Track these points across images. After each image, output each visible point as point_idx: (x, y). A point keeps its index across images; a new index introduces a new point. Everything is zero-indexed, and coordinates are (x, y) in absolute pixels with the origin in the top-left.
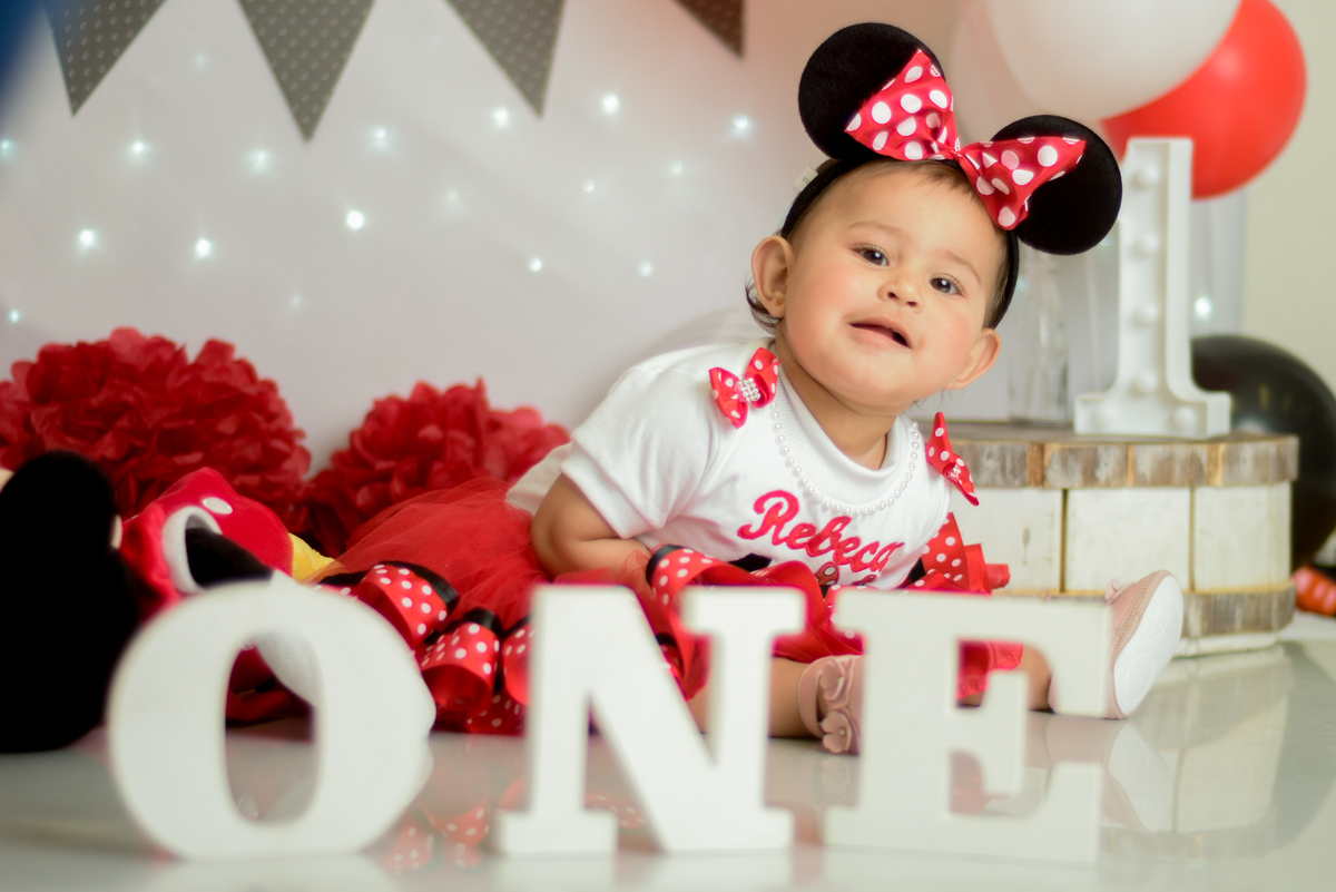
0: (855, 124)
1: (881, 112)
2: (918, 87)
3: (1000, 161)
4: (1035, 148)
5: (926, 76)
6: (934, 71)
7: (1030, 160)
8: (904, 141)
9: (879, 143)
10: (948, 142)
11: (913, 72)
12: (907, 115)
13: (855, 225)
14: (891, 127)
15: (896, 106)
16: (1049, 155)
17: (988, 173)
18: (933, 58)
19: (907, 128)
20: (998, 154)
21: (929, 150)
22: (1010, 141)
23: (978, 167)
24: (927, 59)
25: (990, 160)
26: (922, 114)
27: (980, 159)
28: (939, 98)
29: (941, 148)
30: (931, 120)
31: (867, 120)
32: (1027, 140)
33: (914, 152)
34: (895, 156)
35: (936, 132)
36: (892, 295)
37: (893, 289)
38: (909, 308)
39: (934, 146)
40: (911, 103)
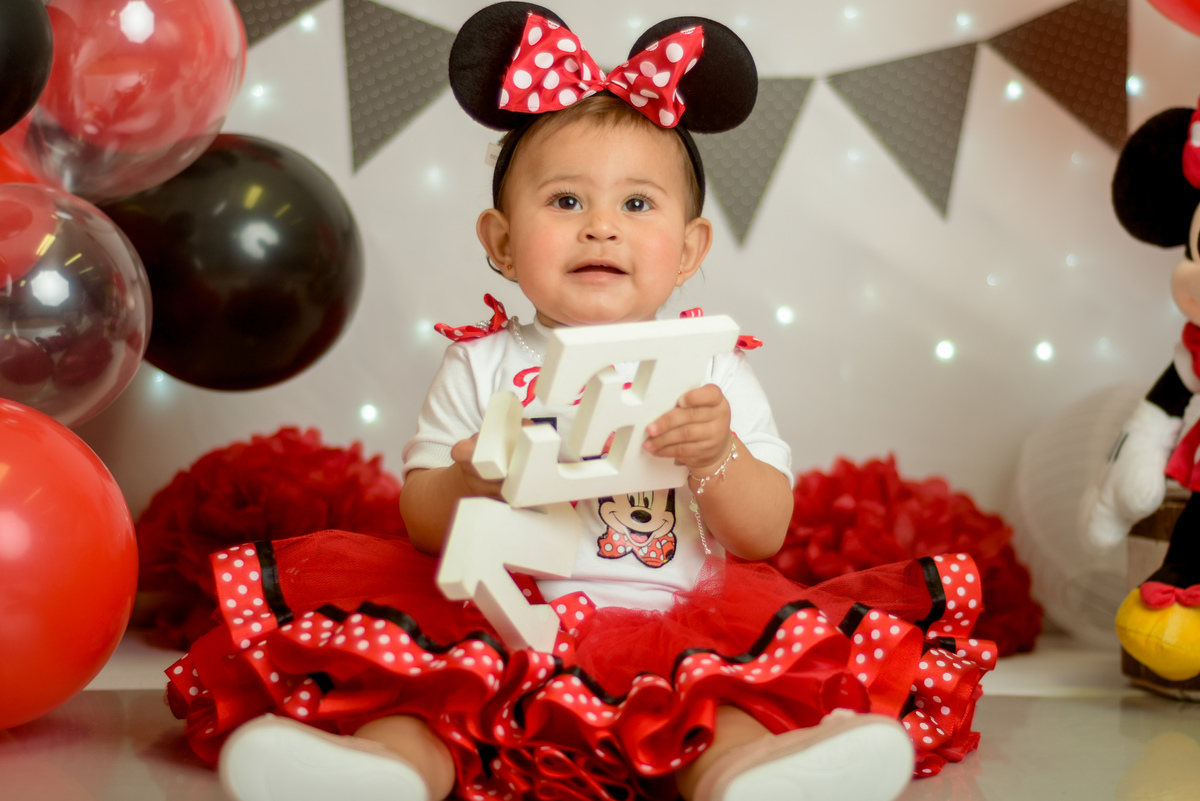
0: (504, 98)
1: (521, 78)
2: (543, 44)
3: (641, 74)
4: (662, 51)
5: (547, 32)
6: (552, 25)
7: (663, 63)
8: (555, 93)
9: (534, 104)
10: (593, 78)
11: (534, 35)
12: (546, 72)
13: (545, 184)
14: (537, 86)
15: (533, 69)
16: (675, 52)
17: (634, 88)
18: (546, 14)
19: (552, 81)
20: (637, 69)
21: (581, 91)
22: (642, 54)
23: (625, 86)
24: (539, 18)
25: (632, 76)
26: (558, 63)
27: (624, 79)
28: (566, 45)
29: (590, 84)
30: (569, 66)
31: (513, 92)
32: (653, 47)
33: (567, 97)
34: (553, 109)
35: (578, 74)
36: (590, 237)
37: (590, 231)
38: (611, 243)
39: (582, 85)
40: (544, 60)
